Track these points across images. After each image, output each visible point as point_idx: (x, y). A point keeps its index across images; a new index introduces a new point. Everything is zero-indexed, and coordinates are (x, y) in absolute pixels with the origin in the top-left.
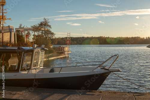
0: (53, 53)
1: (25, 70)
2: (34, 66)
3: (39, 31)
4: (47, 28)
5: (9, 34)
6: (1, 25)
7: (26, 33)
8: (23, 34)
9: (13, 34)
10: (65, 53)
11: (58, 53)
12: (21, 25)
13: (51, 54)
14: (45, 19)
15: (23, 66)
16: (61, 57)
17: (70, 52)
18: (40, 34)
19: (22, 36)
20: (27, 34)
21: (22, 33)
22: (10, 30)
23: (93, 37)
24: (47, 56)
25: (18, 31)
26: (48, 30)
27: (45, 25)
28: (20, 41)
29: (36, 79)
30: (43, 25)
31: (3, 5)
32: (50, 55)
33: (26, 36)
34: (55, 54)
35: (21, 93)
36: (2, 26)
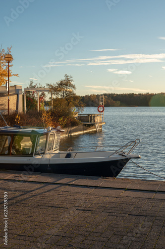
0: (78, 125)
1: (38, 154)
2: (48, 150)
3: (58, 94)
4: (69, 89)
5: (15, 96)
6: (6, 88)
7: (39, 94)
8: (36, 95)
9: (21, 96)
10: (95, 126)
11: (85, 125)
12: (32, 83)
13: (75, 128)
14: (67, 77)
15: (37, 150)
16: (91, 130)
17: (103, 124)
18: (60, 97)
19: (33, 99)
20: (41, 95)
21: (33, 94)
22: (17, 91)
23: (150, 93)
24: (69, 130)
25: (27, 92)
26: (70, 92)
27: (66, 85)
28: (31, 106)
29: (50, 165)
30: (64, 84)
31: (9, 61)
32: (73, 128)
33: (40, 98)
34: (81, 126)
35: (36, 176)
36: (7, 90)
